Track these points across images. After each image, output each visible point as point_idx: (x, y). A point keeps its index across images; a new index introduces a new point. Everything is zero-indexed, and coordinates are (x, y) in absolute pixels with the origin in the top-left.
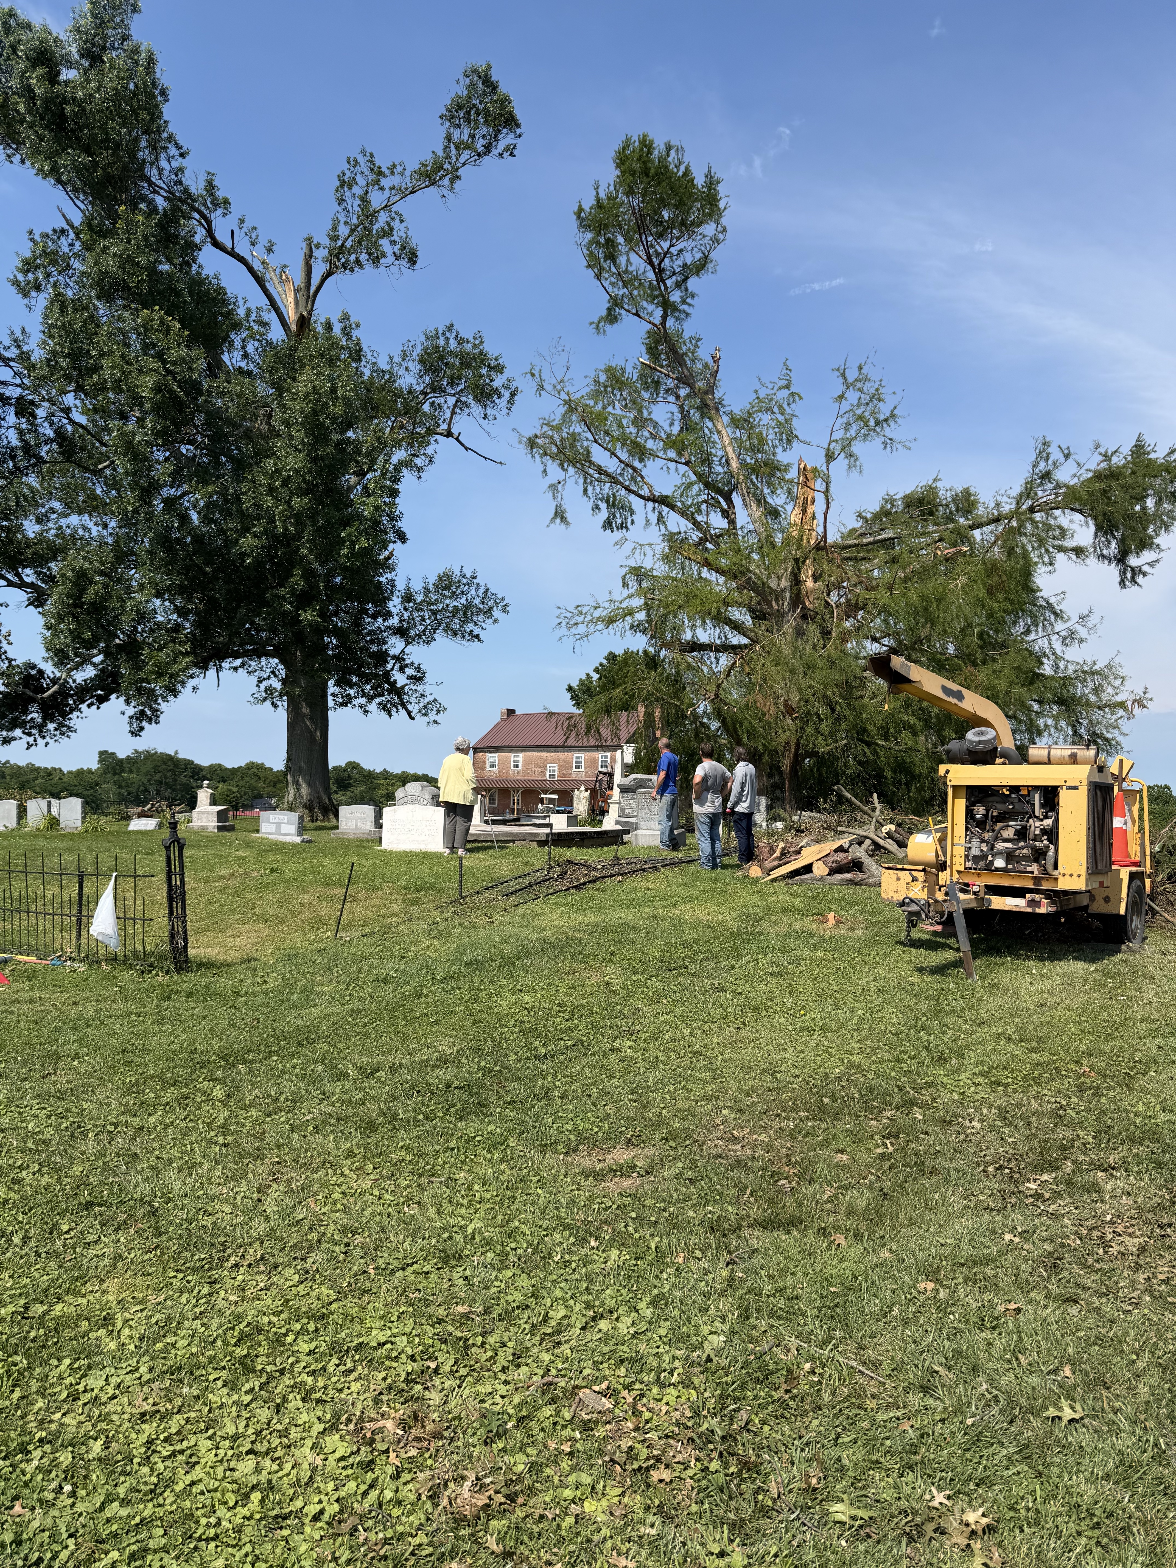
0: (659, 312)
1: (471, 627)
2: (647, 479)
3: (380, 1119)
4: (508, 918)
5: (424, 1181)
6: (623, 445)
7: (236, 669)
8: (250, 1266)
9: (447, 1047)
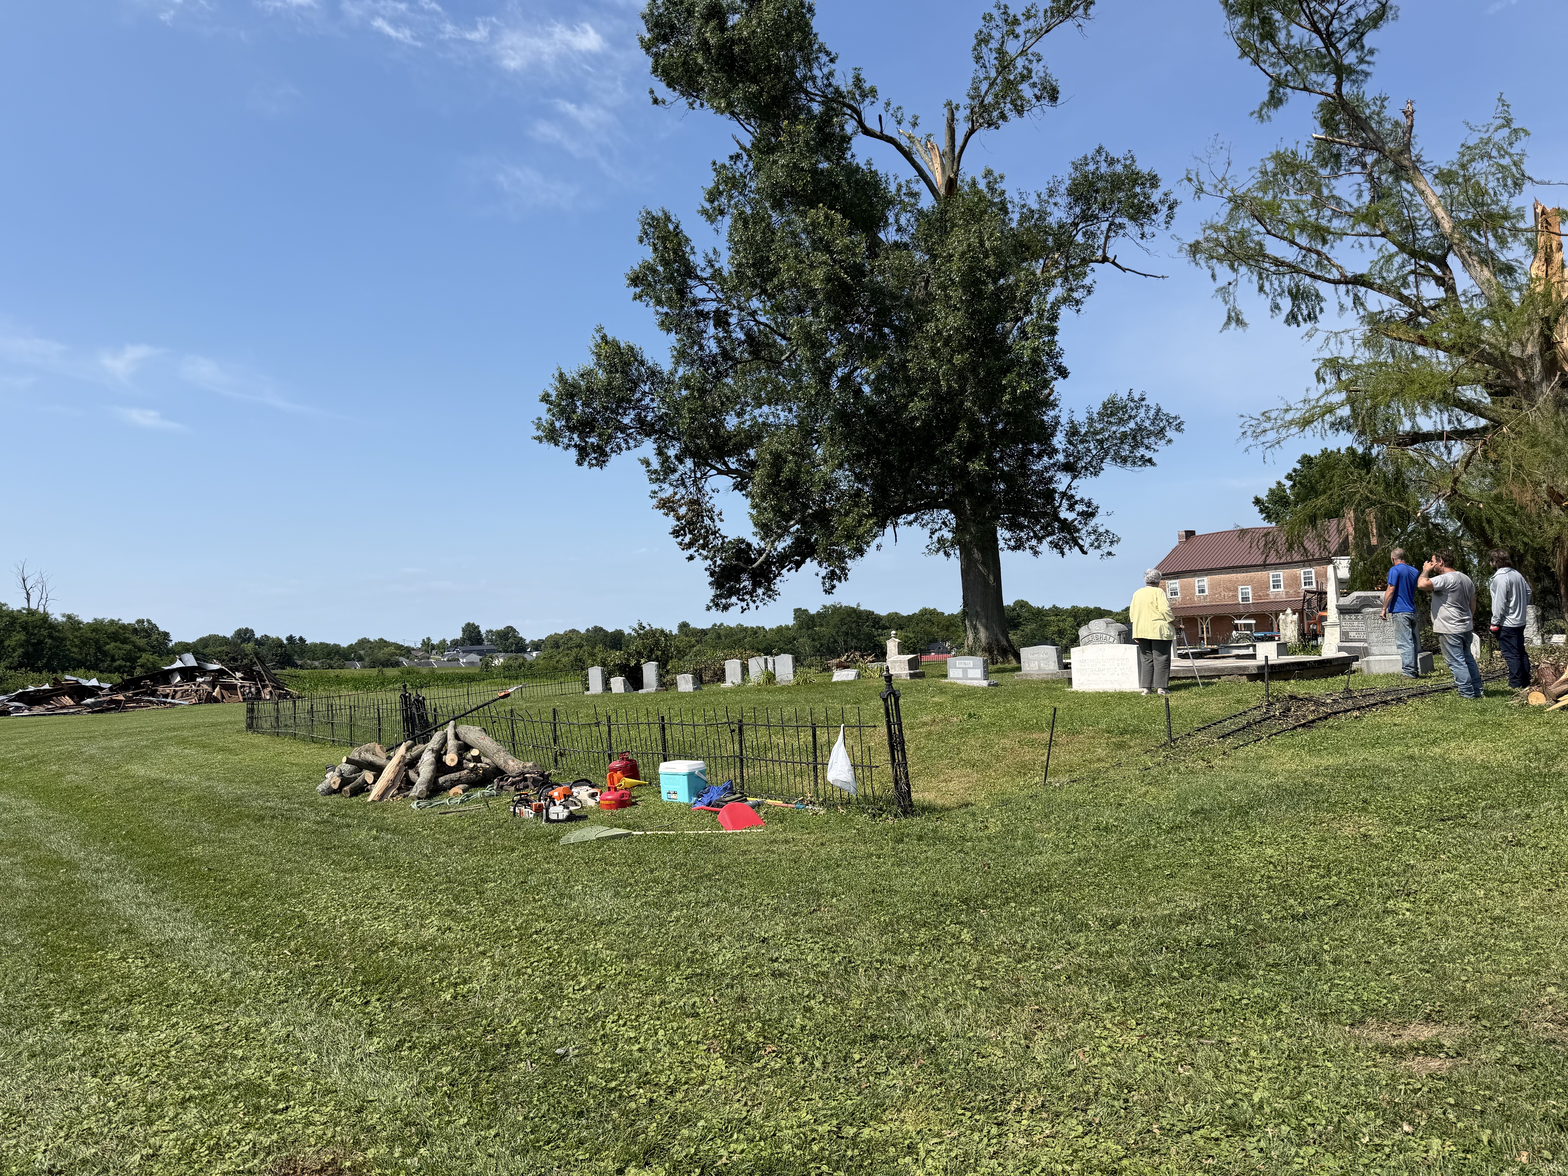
0: (1333, 79)
1: (1142, 451)
2: (1335, 261)
3: (1132, 974)
4: (1229, 763)
5: (1193, 1041)
6: (1302, 231)
7: (910, 523)
8: (1032, 1111)
9: (1190, 902)
